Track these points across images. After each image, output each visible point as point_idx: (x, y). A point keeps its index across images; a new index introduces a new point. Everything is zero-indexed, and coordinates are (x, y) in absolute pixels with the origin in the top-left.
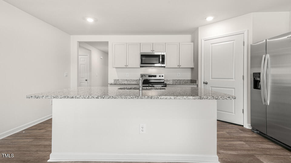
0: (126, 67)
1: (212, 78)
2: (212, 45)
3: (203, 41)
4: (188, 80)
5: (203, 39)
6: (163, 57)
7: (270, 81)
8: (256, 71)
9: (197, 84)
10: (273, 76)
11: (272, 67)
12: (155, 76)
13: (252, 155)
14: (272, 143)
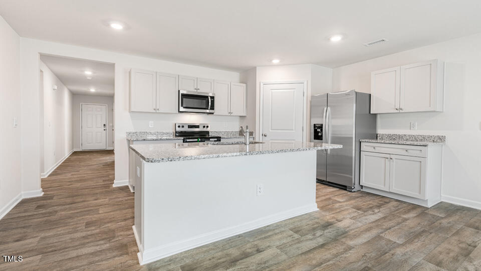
0: (156, 112)
1: (272, 130)
2: (273, 91)
3: (262, 84)
4: (235, 132)
5: (262, 82)
6: (212, 99)
7: (330, 132)
8: (318, 121)
9: (254, 136)
10: (333, 126)
11: (332, 118)
12: (198, 127)
13: (330, 199)
14: (331, 187)
